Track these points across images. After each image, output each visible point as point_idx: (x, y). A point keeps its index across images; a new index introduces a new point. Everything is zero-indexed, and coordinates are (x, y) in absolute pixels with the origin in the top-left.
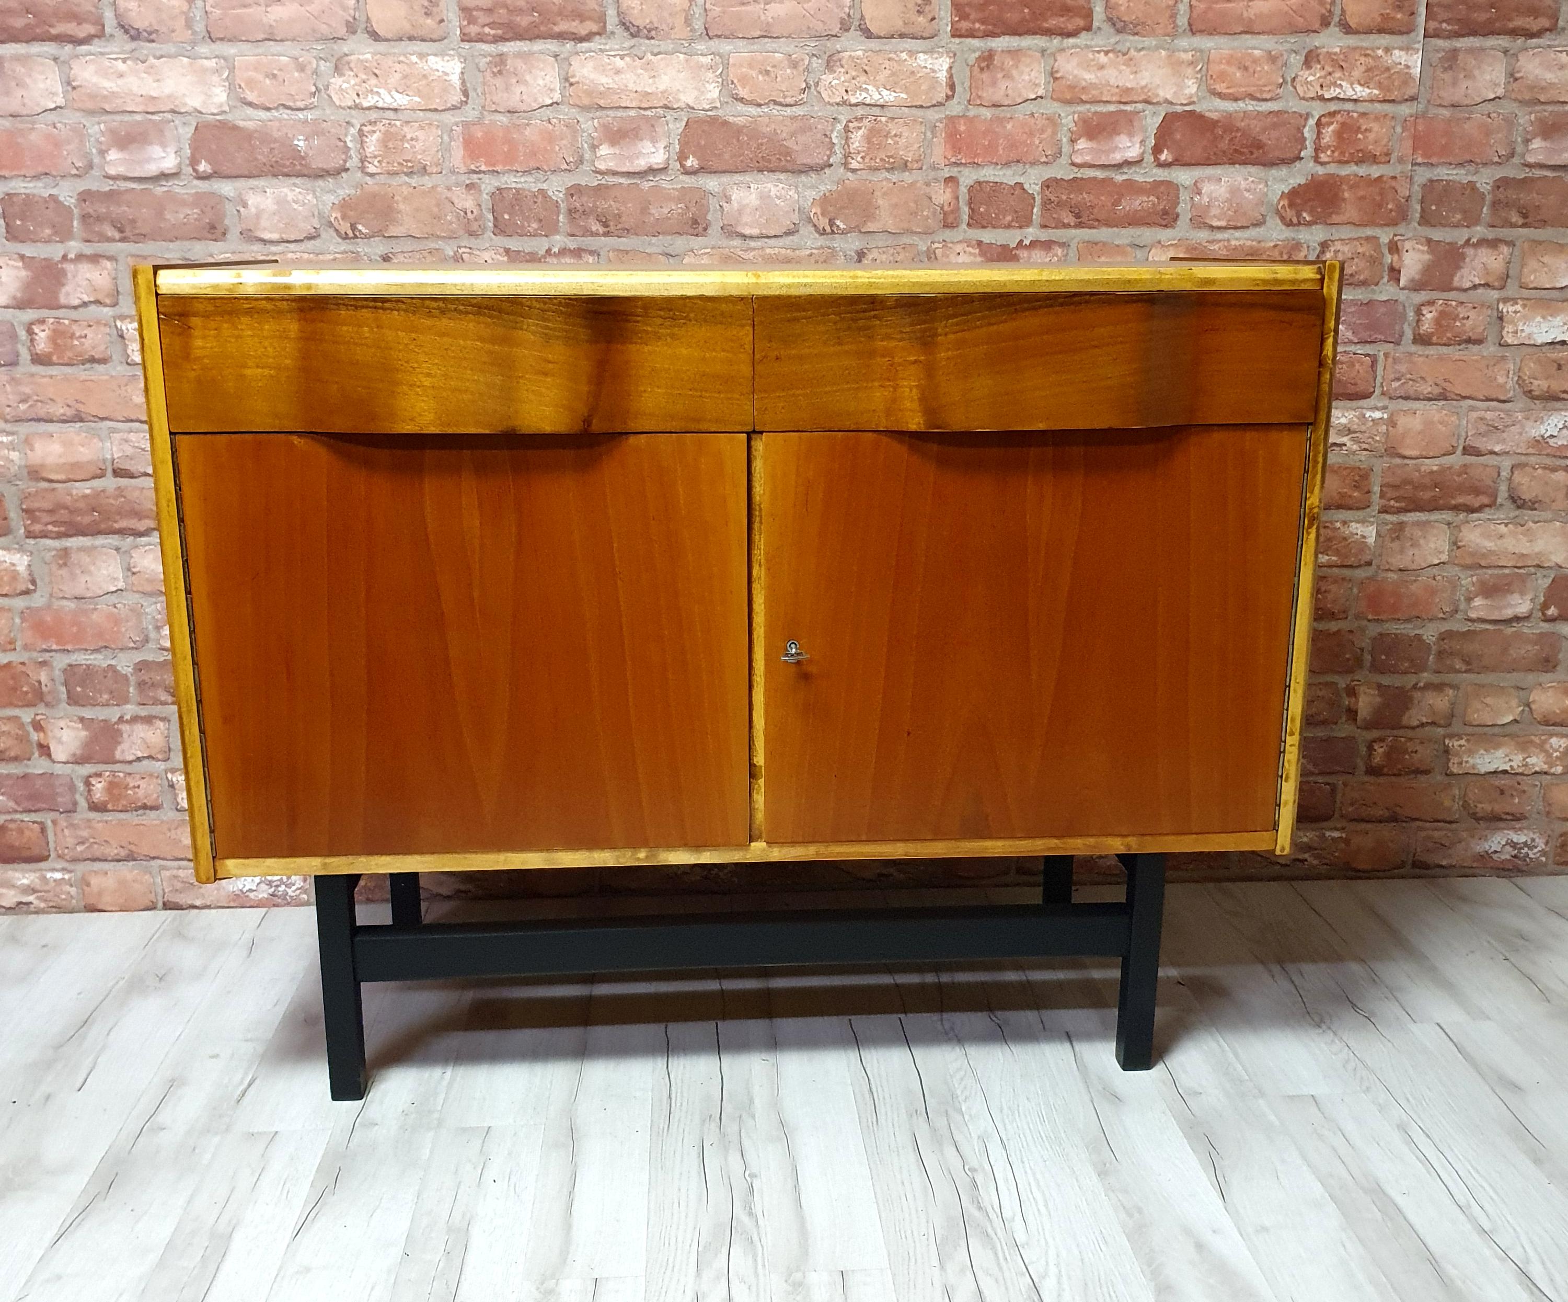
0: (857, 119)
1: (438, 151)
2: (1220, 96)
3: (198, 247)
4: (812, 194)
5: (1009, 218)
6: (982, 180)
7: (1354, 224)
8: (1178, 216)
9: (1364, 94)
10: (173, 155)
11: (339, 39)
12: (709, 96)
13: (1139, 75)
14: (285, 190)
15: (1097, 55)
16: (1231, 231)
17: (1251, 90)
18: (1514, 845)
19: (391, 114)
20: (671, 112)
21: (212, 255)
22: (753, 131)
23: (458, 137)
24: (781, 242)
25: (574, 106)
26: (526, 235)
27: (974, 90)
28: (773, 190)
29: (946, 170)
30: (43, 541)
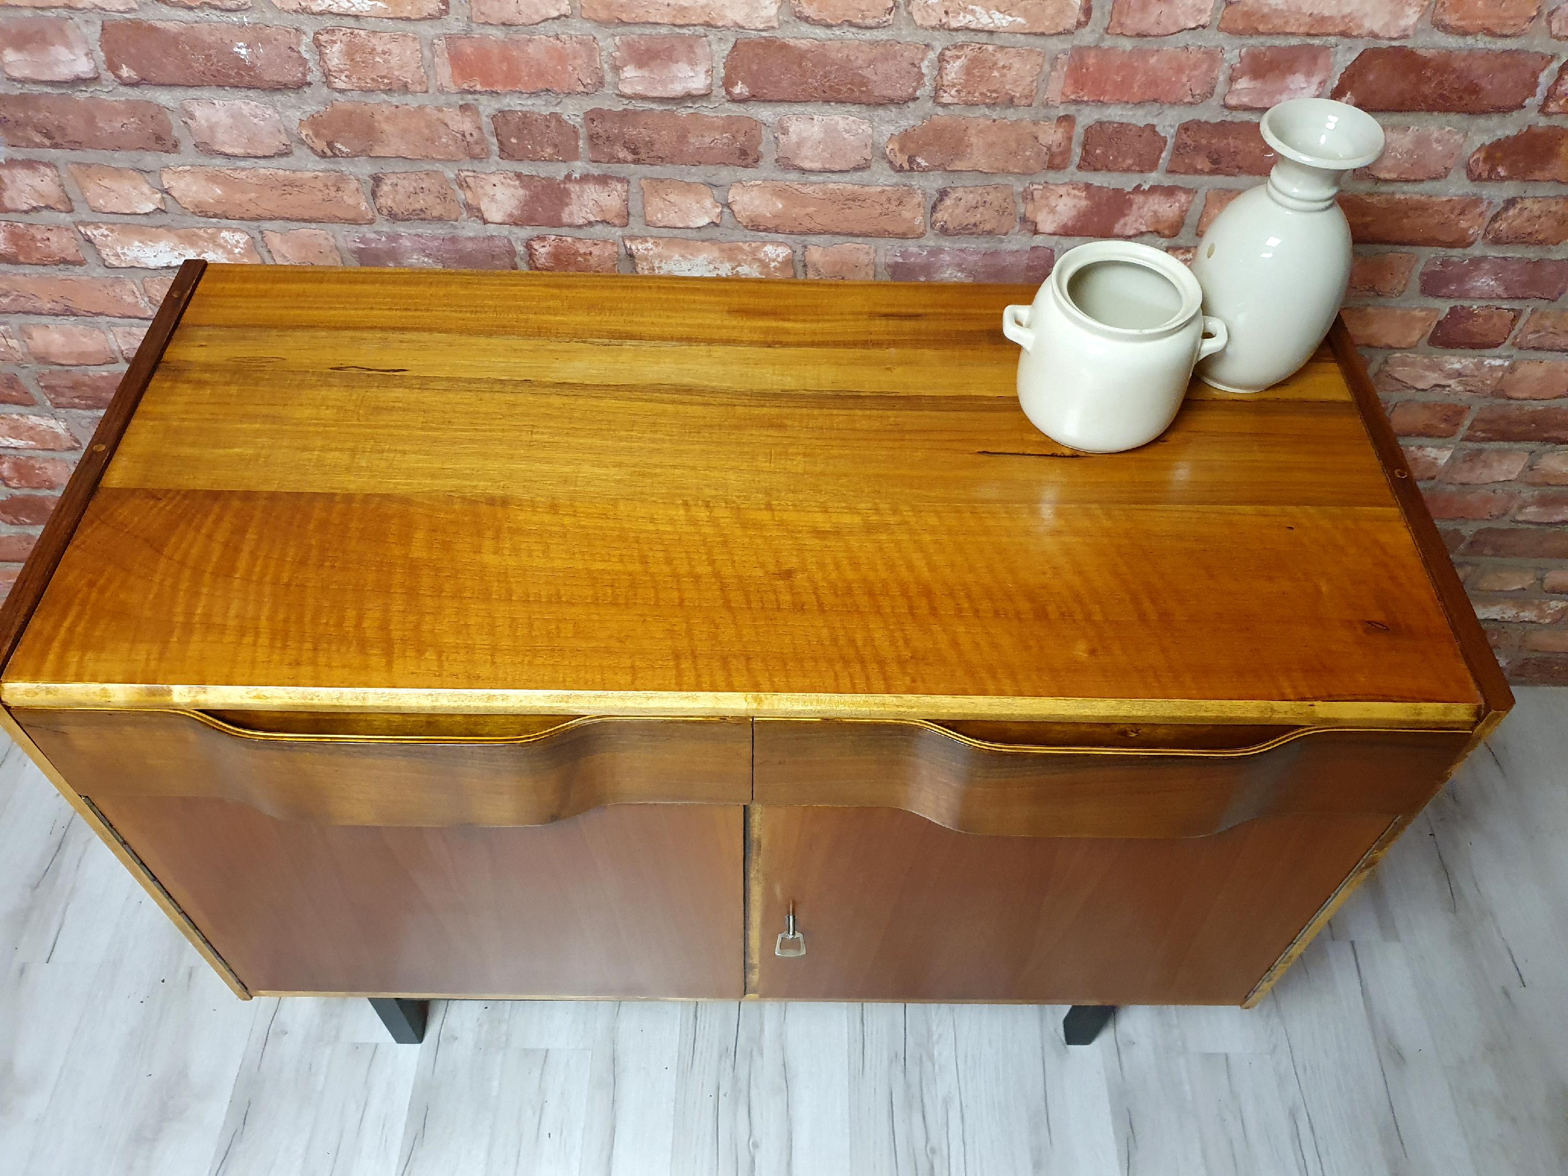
0: (955, 47)
1: (418, 68)
2: (1447, 29)
3: (150, 158)
4: (888, 130)
5: (1129, 161)
6: (1105, 120)
7: (1559, 181)
10: (84, 59)
12: (764, 13)
14: (238, 102)
16: (1402, 185)
17: (1488, 23)
19: (351, 22)
20: (715, 31)
21: (168, 167)
22: (819, 56)
23: (442, 53)
24: (847, 177)
25: (588, 19)
26: (539, 160)
27: (1115, 16)
28: (842, 125)
29: (1061, 107)
30: (74, 410)
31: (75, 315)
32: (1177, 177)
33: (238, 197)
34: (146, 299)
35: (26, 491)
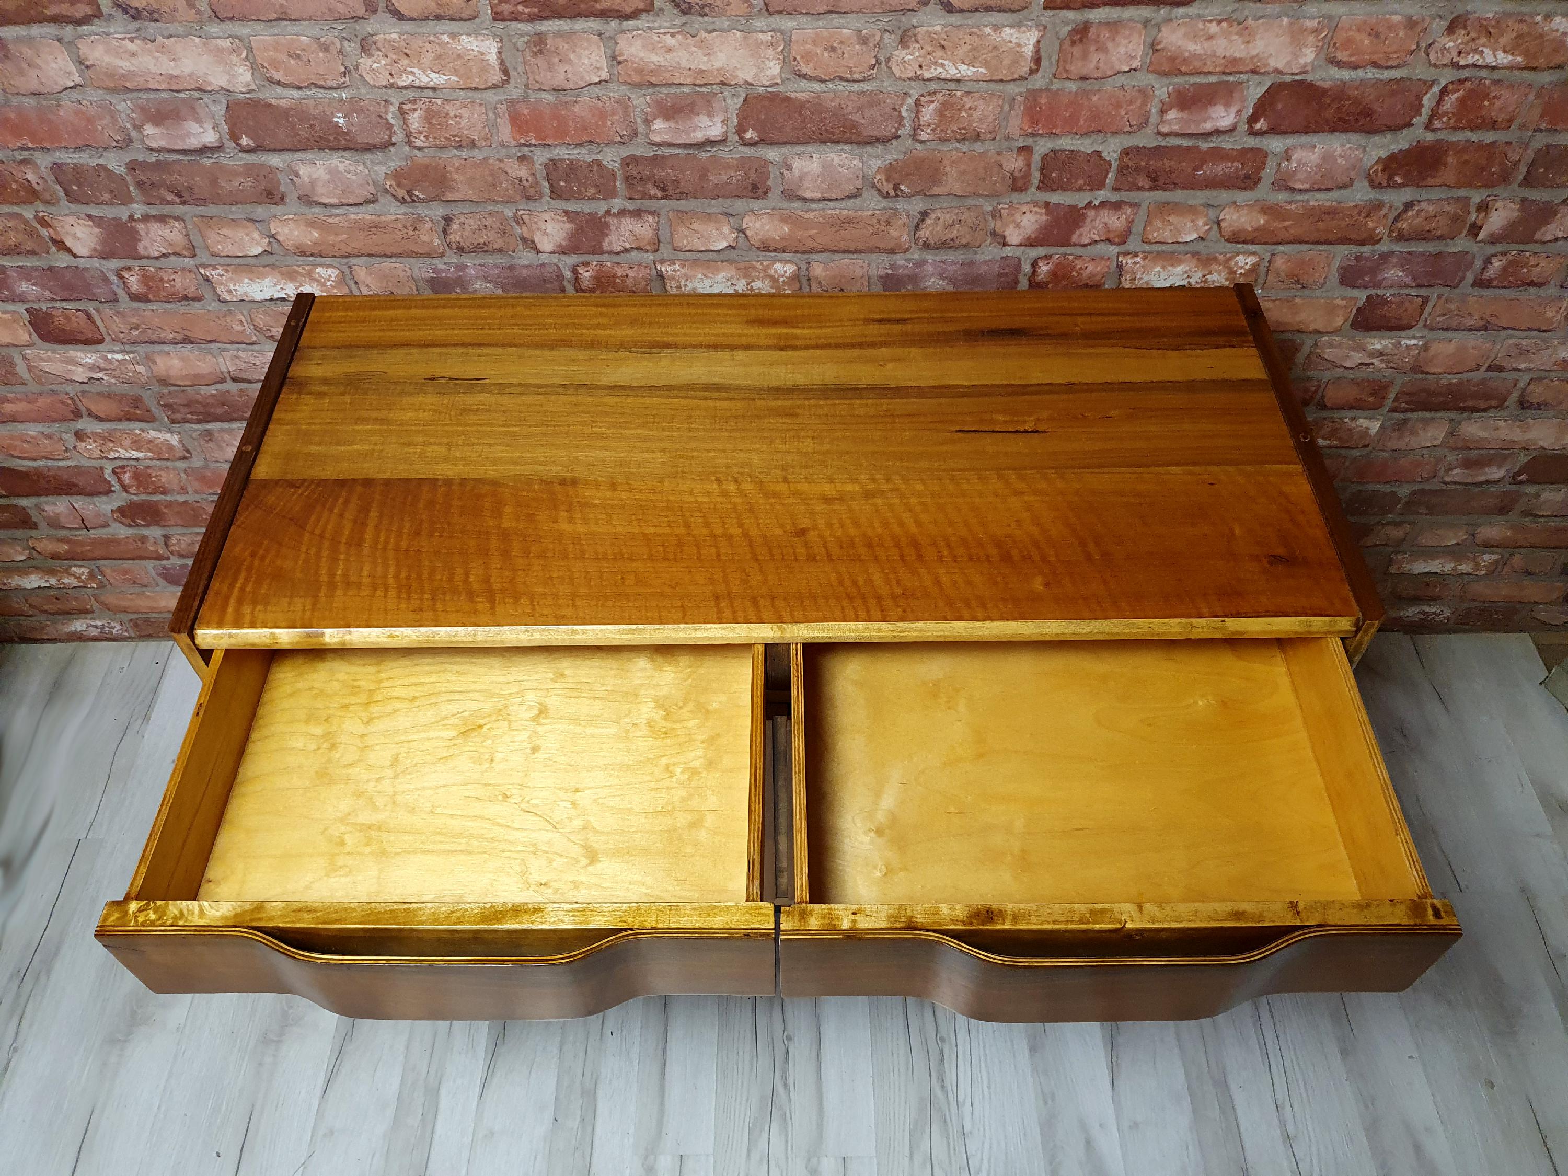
0: (930, 94)
1: (484, 127)
2: (1339, 64)
3: (260, 210)
4: (876, 164)
5: (1081, 182)
6: (1058, 148)
7: (1449, 186)
8: (1260, 179)
9: (1505, 61)
10: (211, 131)
11: (359, 18)
12: (769, 73)
13: (1251, 45)
14: (335, 162)
15: (1208, 25)
16: (1315, 193)
17: (1375, 57)
18: (1425, 613)
19: (430, 93)
20: (728, 88)
21: (275, 216)
22: (817, 106)
23: (504, 114)
24: (843, 204)
25: (624, 83)
26: (584, 198)
27: (1061, 63)
28: (837, 160)
29: (1021, 139)
30: (187, 425)
31: (192, 343)
32: (1123, 193)
33: (331, 238)
34: (252, 327)
35: (144, 497)
